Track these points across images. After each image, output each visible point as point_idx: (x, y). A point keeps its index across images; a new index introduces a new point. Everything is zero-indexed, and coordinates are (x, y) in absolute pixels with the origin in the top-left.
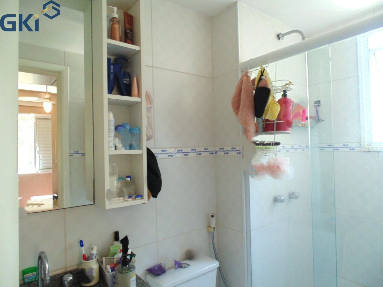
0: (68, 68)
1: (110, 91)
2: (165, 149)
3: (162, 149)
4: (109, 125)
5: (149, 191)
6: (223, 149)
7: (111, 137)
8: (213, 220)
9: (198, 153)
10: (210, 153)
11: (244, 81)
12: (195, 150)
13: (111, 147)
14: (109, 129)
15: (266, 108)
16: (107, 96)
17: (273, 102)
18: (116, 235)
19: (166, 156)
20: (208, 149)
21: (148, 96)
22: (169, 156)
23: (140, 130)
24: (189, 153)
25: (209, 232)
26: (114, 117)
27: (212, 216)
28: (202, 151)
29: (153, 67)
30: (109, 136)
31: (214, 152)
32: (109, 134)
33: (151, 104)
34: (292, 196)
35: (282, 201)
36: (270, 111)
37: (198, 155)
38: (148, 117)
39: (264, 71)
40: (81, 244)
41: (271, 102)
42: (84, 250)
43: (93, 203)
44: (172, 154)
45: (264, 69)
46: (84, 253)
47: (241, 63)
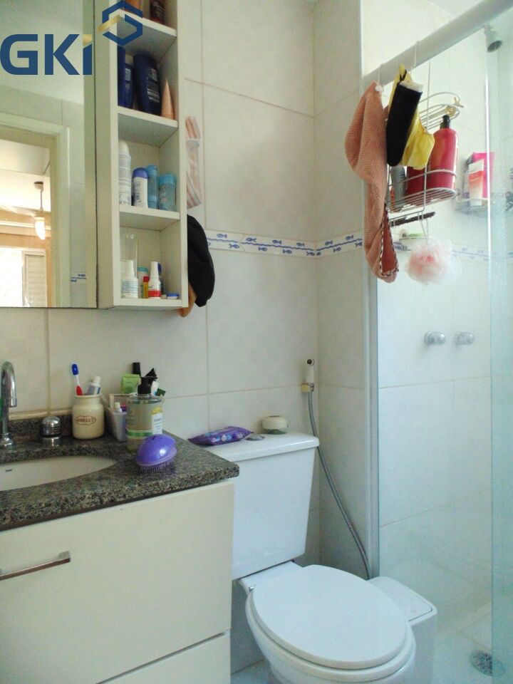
0: (68, 129)
1: (122, 102)
2: (224, 234)
3: (219, 233)
4: (121, 163)
5: (192, 290)
6: (331, 242)
7: (125, 184)
8: (312, 370)
9: (286, 249)
10: (308, 254)
11: (368, 100)
12: (280, 242)
13: (125, 202)
14: (121, 172)
15: (408, 144)
16: (116, 110)
17: (421, 132)
18: (136, 368)
19: (226, 246)
20: (303, 245)
21: (191, 124)
22: (231, 246)
23: (176, 181)
24: (268, 247)
25: (304, 394)
26: (131, 153)
27: (309, 362)
28: (293, 246)
29: (202, 84)
30: (120, 184)
31: (315, 252)
32: (120, 180)
33: (195, 137)
34: (462, 340)
35: (441, 342)
36: (415, 150)
37: (286, 254)
38: (193, 168)
39: (404, 76)
40: (75, 370)
41: (418, 132)
42: (79, 380)
43: (95, 307)
44: (238, 244)
45: (406, 72)
46: (79, 385)
47: (365, 77)
